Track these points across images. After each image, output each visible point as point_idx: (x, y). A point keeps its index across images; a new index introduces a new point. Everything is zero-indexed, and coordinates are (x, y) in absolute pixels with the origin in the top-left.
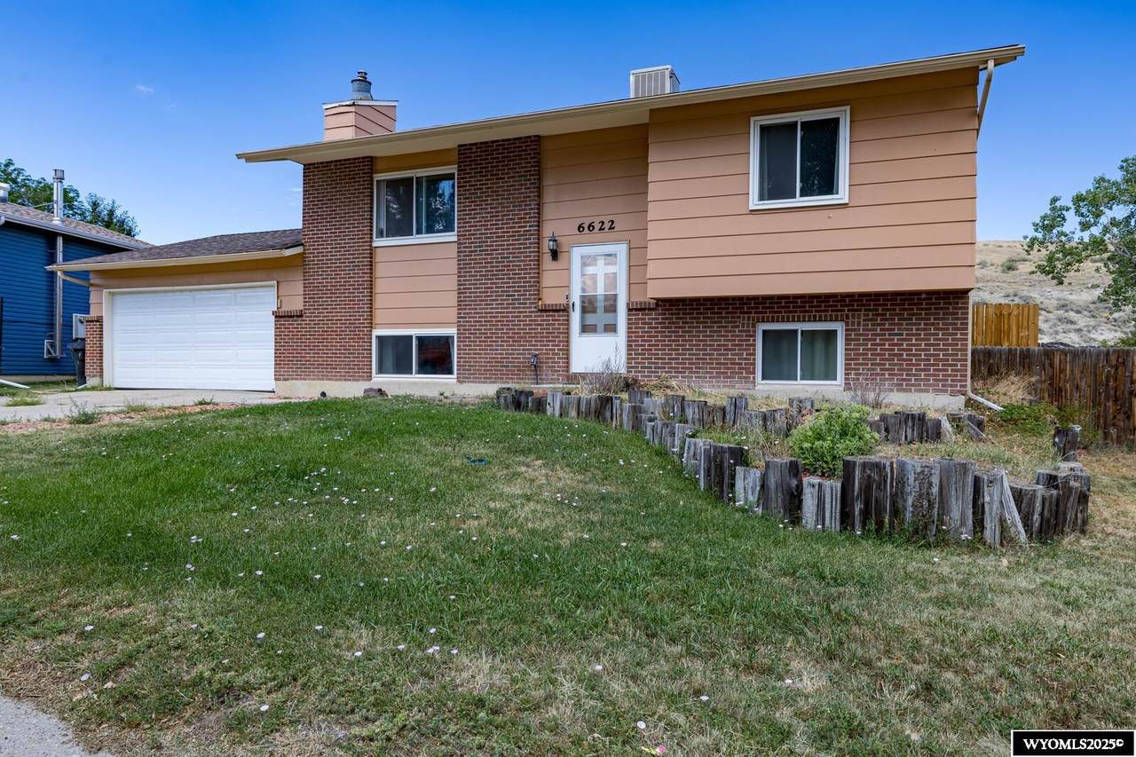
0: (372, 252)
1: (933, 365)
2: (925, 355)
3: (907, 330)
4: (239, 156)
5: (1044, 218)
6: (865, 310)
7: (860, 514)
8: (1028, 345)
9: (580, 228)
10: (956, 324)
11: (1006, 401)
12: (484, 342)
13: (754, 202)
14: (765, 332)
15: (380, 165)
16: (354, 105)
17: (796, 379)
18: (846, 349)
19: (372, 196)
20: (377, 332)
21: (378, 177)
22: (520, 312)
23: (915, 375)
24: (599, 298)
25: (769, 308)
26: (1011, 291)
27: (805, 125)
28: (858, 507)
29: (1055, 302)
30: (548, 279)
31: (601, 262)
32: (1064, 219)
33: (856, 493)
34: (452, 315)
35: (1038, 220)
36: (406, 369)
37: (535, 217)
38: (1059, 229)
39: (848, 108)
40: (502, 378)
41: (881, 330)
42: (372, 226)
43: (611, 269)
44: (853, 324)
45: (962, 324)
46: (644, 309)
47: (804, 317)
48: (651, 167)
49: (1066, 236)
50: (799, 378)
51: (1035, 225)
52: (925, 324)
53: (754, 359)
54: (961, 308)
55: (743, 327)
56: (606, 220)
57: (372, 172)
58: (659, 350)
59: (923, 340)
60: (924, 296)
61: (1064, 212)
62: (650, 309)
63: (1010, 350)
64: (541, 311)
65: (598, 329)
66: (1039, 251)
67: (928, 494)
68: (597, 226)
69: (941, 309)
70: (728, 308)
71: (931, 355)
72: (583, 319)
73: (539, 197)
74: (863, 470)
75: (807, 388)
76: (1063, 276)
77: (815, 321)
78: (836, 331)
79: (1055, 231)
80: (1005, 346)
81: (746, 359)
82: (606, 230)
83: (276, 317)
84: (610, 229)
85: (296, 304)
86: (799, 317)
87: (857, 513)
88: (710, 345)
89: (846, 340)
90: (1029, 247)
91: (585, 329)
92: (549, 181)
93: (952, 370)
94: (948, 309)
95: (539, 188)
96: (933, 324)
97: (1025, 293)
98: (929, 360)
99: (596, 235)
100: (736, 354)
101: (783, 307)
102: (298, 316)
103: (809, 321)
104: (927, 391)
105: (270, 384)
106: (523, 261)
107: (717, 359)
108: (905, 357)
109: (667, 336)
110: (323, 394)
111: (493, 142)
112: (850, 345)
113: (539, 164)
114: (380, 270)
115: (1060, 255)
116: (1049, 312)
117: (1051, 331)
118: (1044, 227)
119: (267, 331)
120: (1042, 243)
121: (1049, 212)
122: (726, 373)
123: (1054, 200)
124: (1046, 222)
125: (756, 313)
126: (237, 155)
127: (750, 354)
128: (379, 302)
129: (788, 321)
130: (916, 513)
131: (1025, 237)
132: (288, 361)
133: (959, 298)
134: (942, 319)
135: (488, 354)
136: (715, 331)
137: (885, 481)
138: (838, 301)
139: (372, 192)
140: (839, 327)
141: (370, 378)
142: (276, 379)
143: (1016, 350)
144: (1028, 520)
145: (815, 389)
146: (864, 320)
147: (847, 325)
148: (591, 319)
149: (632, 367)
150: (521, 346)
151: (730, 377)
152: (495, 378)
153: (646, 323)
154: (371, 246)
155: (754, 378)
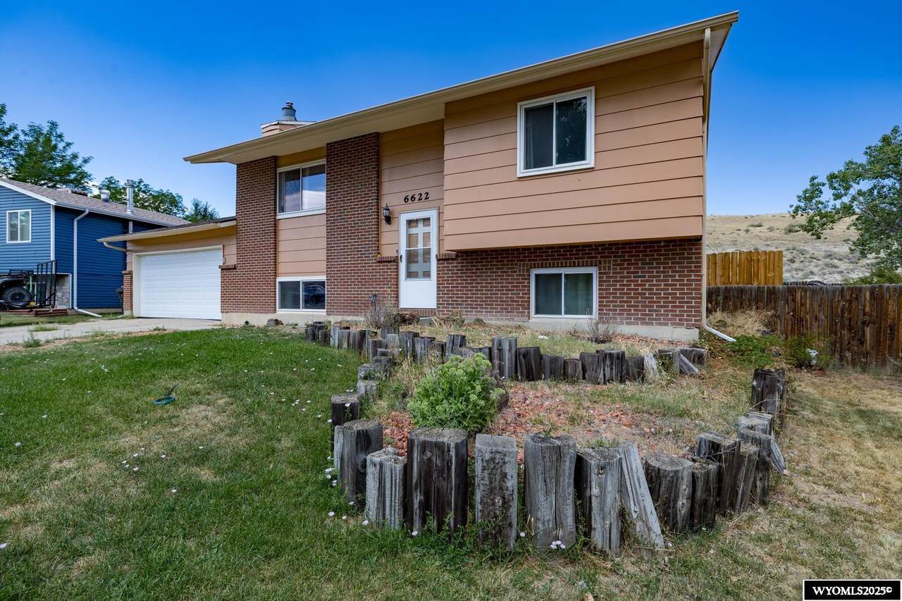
0: (276, 223)
1: (671, 302)
2: (664, 294)
3: (649, 272)
4: (186, 159)
5: (805, 192)
6: (614, 257)
7: (420, 507)
8: (774, 284)
9: (406, 199)
10: (691, 267)
11: (739, 333)
12: (343, 285)
13: (521, 171)
14: (537, 276)
15: (281, 162)
16: (278, 124)
17: (561, 314)
18: (600, 289)
19: (276, 184)
20: (279, 279)
21: (280, 170)
22: (366, 263)
23: (656, 311)
24: (419, 251)
25: (539, 256)
26: (791, 246)
27: (559, 105)
28: (417, 498)
29: (823, 253)
30: (386, 238)
31: (421, 224)
32: (821, 192)
33: (414, 481)
34: (323, 266)
35: (801, 194)
36: (296, 306)
37: (375, 193)
38: (817, 199)
39: (593, 88)
40: (354, 312)
41: (627, 273)
42: (276, 205)
43: (426, 229)
44: (605, 269)
45: (695, 267)
46: (448, 259)
47: (566, 263)
48: (446, 148)
49: (822, 204)
50: (563, 313)
51: (799, 197)
52: (664, 268)
53: (529, 298)
54: (694, 254)
55: (520, 271)
56: (423, 192)
57: (276, 167)
58: (459, 290)
59: (662, 281)
60: (662, 244)
61: (821, 187)
62: (452, 259)
63: (759, 288)
64: (379, 262)
65: (419, 275)
66: (802, 215)
67: (501, 488)
68: (417, 197)
69: (678, 254)
70: (508, 258)
71: (669, 294)
72: (408, 268)
73: (378, 177)
74: (423, 451)
75: (569, 321)
76: (820, 233)
77: (574, 266)
78: (592, 274)
79: (814, 201)
80: (755, 285)
81: (522, 298)
82: (423, 200)
83: (222, 269)
84: (426, 199)
85: (232, 261)
86: (562, 263)
87: (416, 506)
88: (495, 287)
89: (600, 281)
90: (794, 213)
91: (410, 275)
92: (385, 165)
93: (687, 307)
94: (684, 254)
95: (378, 171)
96: (670, 267)
97: (801, 247)
98: (668, 298)
99: (417, 204)
100: (514, 294)
101: (550, 256)
102: (233, 269)
103: (570, 266)
104: (666, 324)
105: (219, 315)
106: (367, 225)
107: (501, 298)
108: (647, 295)
109: (464, 280)
110: (247, 323)
111: (348, 139)
112: (602, 286)
113: (378, 153)
114: (282, 235)
115: (818, 218)
116: (818, 260)
117: (820, 273)
118: (805, 198)
119: (216, 278)
120: (804, 210)
121: (809, 187)
122: (507, 309)
123: (813, 179)
124: (807, 195)
125: (529, 260)
126: (184, 159)
127: (526, 294)
128: (282, 257)
129: (554, 267)
130: (486, 512)
131: (791, 206)
132: (229, 300)
133: (694, 245)
134: (678, 263)
135: (345, 294)
136: (499, 276)
137: (449, 468)
138: (592, 250)
139: (276, 181)
140: (593, 271)
141: (275, 311)
142: (222, 312)
143: (764, 287)
144: (669, 507)
145: (575, 321)
146: (613, 265)
147: (600, 269)
148: (414, 267)
149: (441, 304)
150: (367, 288)
151: (511, 312)
152: (350, 312)
153: (450, 270)
154: (275, 218)
155: (529, 313)
